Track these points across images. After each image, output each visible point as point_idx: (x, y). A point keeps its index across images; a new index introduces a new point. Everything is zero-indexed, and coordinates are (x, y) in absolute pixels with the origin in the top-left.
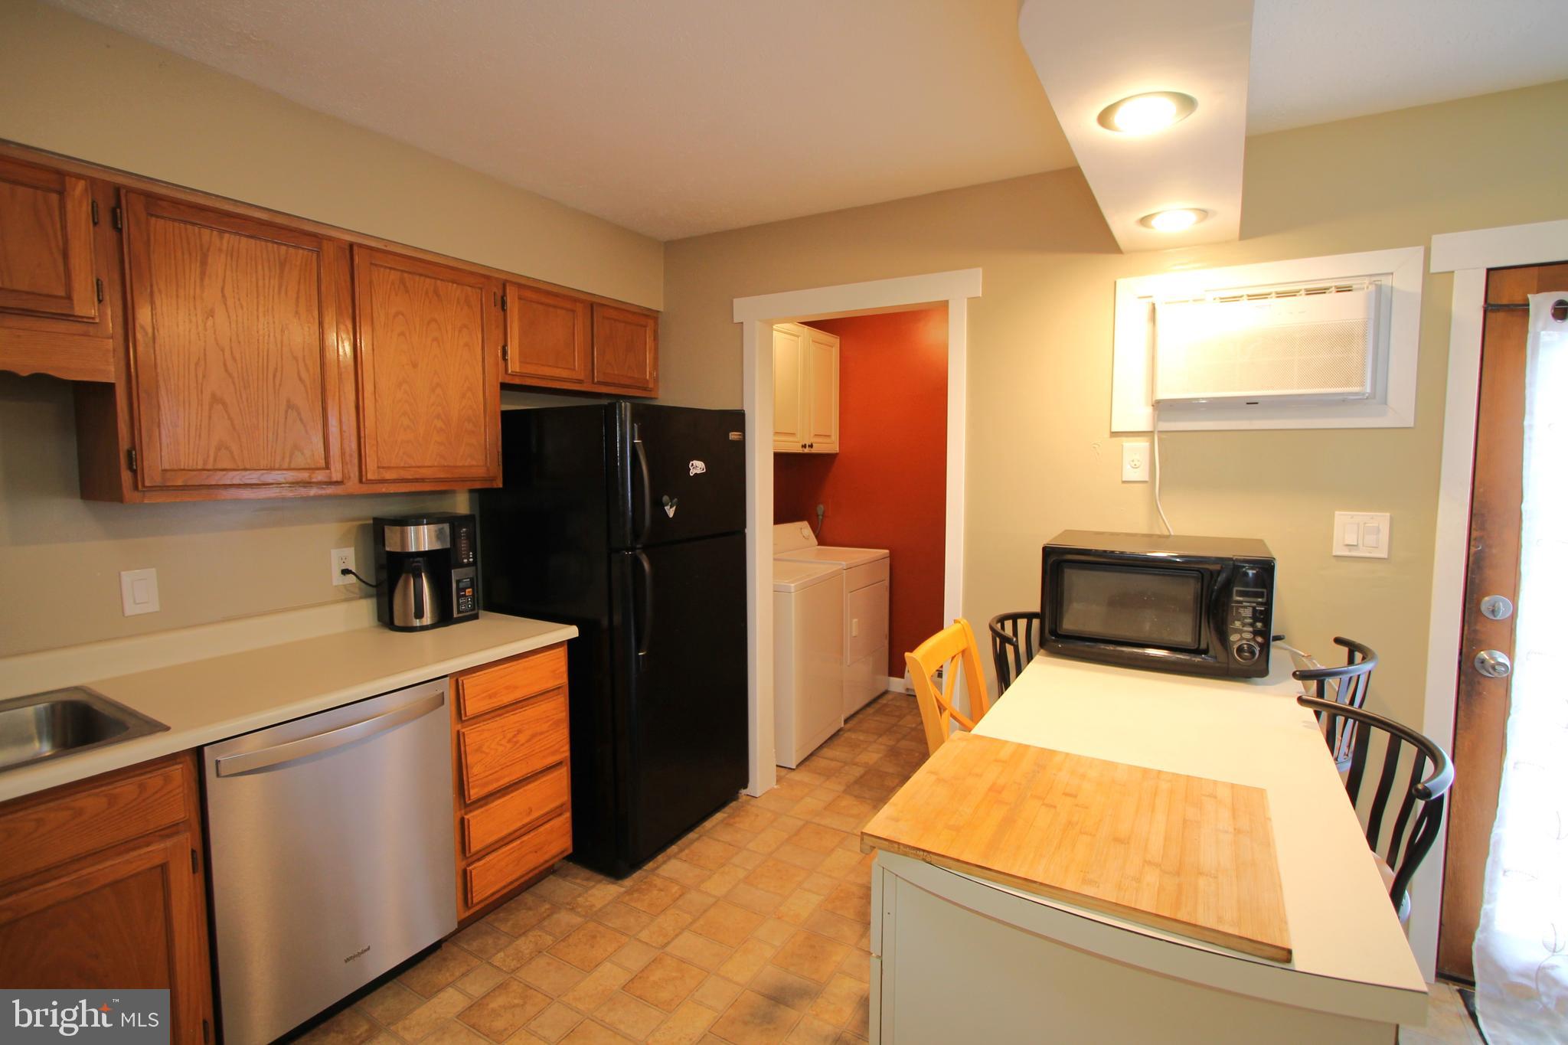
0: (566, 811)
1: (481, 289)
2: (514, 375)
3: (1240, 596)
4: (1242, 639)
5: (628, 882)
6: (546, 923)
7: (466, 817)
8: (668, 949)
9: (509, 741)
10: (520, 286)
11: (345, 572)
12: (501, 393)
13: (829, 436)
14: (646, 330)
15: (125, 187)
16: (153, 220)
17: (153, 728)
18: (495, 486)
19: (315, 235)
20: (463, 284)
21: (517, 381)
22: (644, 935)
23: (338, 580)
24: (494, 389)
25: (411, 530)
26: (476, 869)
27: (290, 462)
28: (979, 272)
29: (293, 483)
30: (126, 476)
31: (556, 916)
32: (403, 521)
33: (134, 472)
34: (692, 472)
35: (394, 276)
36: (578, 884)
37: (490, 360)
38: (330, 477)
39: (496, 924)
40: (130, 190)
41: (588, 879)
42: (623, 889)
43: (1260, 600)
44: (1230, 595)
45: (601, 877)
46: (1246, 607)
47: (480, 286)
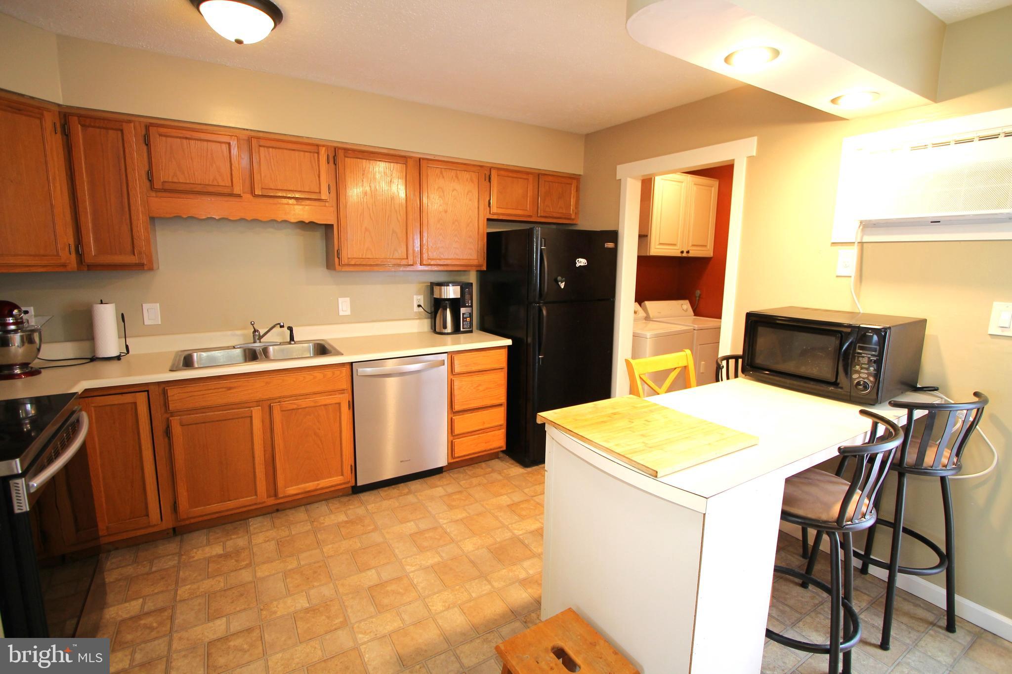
0: (503, 429)
1: (478, 173)
2: (494, 214)
3: (861, 350)
4: (860, 377)
5: (529, 469)
6: (487, 476)
7: (453, 418)
8: (534, 498)
9: (474, 388)
10: (498, 169)
11: (419, 306)
12: (487, 223)
13: (705, 246)
14: (571, 187)
15: (337, 147)
16: (346, 159)
17: (339, 353)
18: (482, 269)
19: (405, 157)
20: (469, 171)
21: (495, 217)
22: (526, 490)
23: (416, 309)
24: (483, 221)
25: (444, 288)
26: (457, 441)
27: (393, 256)
28: (755, 139)
29: (394, 265)
30: (336, 260)
31: (492, 474)
32: (440, 284)
33: (339, 258)
34: (578, 265)
35: (438, 171)
36: (507, 465)
37: (481, 208)
38: (408, 263)
39: (467, 471)
40: (339, 148)
41: (512, 464)
42: (526, 472)
43: (874, 353)
44: (855, 349)
45: (518, 465)
46: (863, 357)
47: (478, 171)
